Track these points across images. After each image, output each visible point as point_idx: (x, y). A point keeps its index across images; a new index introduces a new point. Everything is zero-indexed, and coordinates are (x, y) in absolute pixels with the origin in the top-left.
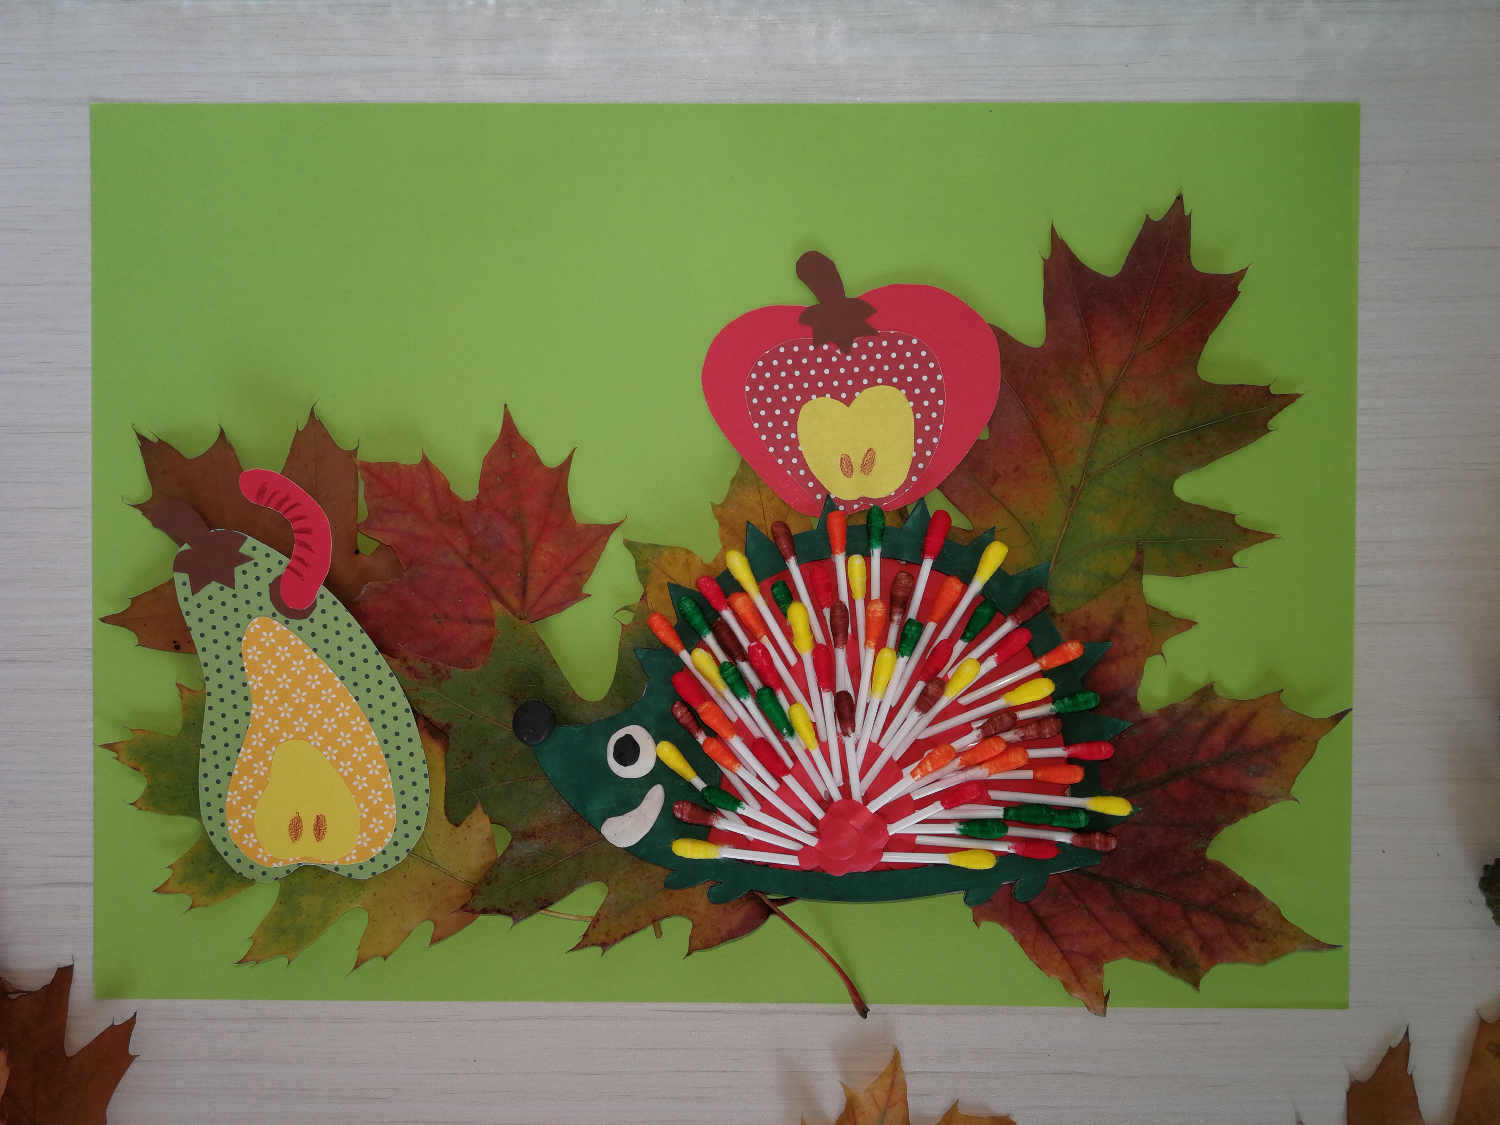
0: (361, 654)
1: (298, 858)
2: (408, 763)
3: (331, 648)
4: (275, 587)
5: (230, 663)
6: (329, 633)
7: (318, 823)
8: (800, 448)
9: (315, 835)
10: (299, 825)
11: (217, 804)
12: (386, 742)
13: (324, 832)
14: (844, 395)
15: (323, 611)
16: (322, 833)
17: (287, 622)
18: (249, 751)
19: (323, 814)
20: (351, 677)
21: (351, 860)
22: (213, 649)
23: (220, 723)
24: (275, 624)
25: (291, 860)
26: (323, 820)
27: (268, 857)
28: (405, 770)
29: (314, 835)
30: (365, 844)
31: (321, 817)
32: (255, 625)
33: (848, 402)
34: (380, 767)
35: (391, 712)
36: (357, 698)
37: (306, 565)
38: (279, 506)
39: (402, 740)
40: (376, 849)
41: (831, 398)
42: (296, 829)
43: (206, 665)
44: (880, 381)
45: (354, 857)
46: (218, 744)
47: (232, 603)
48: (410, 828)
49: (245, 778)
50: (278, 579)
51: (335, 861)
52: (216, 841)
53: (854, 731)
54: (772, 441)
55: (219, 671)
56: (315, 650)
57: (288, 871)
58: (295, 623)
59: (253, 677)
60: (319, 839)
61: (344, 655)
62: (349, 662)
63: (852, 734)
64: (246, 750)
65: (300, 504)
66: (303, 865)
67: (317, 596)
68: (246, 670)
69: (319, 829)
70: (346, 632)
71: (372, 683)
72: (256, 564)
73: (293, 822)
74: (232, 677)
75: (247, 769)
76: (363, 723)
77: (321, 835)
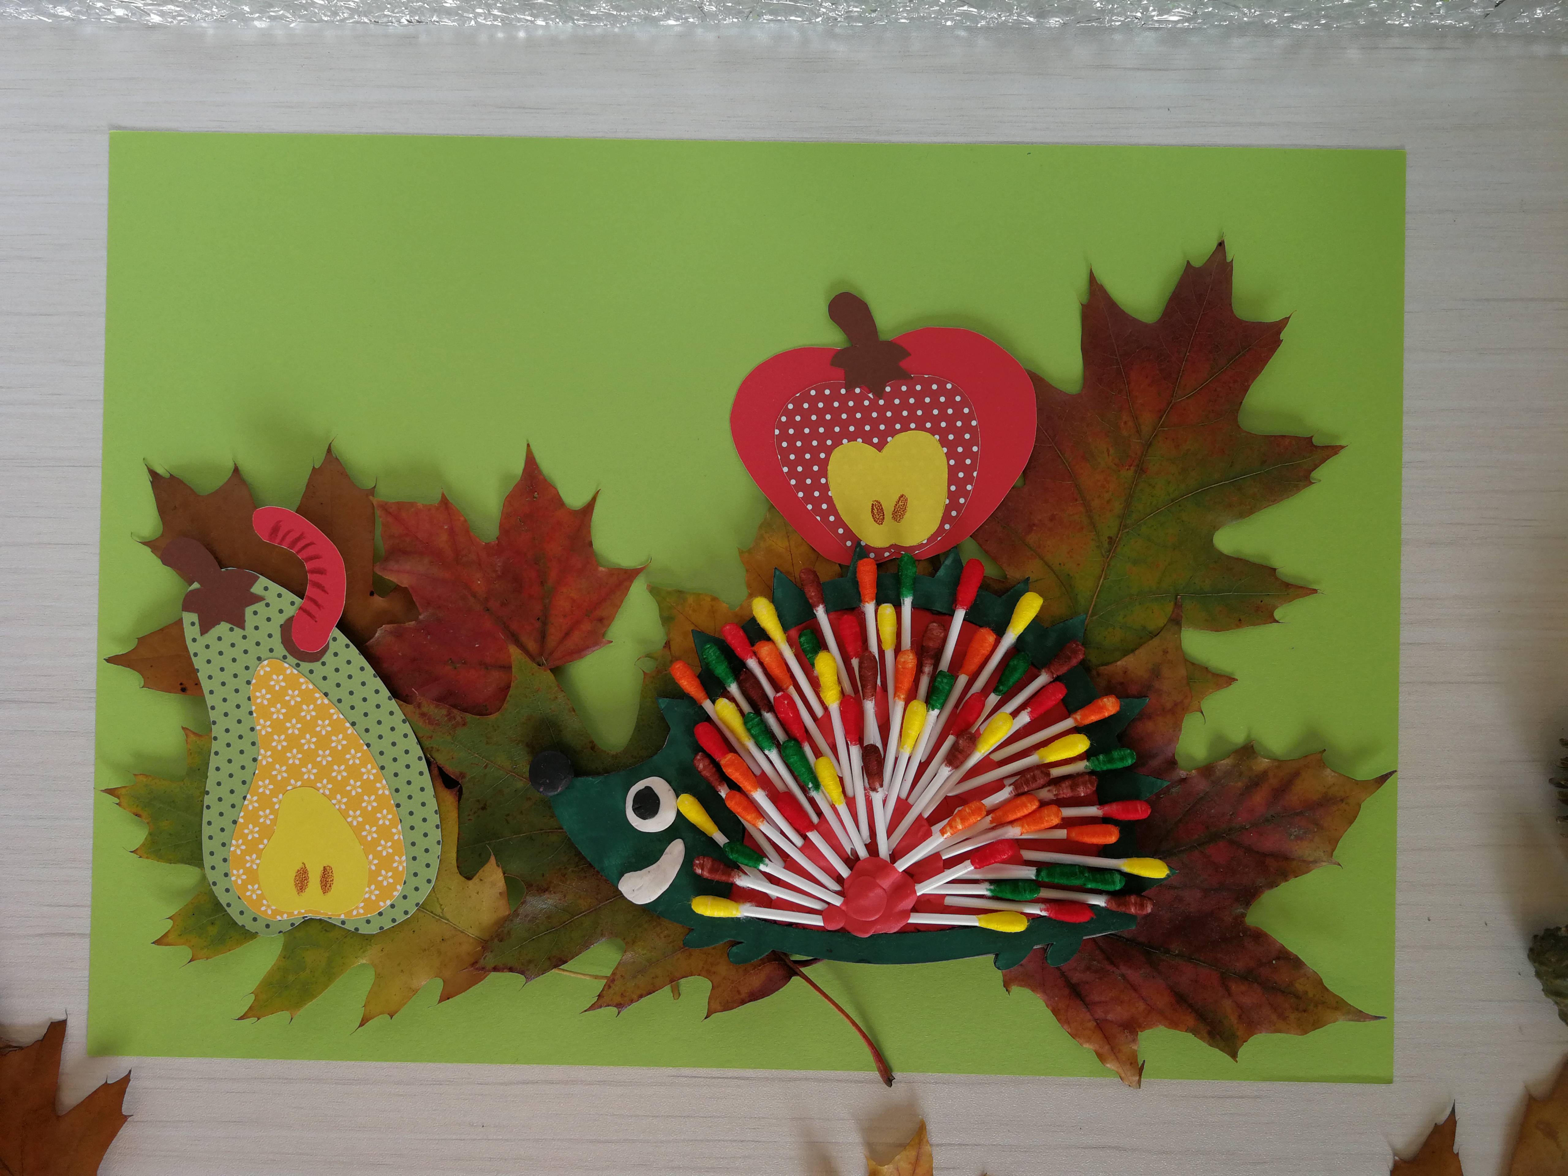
0: (373, 699)
1: (303, 911)
2: (420, 813)
3: (343, 693)
4: (287, 629)
5: (238, 706)
6: (341, 677)
7: (324, 875)
8: (830, 494)
9: (322, 887)
10: (305, 877)
11: (220, 853)
12: (397, 790)
13: (330, 884)
14: (875, 440)
15: (336, 654)
16: (328, 885)
17: (298, 665)
18: (255, 798)
19: (330, 865)
20: (363, 723)
21: (358, 914)
22: (220, 692)
23: (226, 769)
24: (285, 667)
25: (296, 913)
26: (331, 871)
27: (272, 910)
28: (416, 820)
29: (320, 888)
30: (373, 898)
31: (328, 868)
32: (265, 668)
33: (880, 447)
34: (390, 816)
35: (403, 760)
36: (368, 745)
37: (319, 606)
38: (292, 545)
39: (414, 789)
40: (385, 902)
41: (862, 442)
42: (301, 880)
43: (213, 708)
44: (913, 426)
45: (361, 911)
46: (223, 791)
47: (242, 645)
48: (420, 881)
49: (251, 826)
50: (290, 620)
51: (341, 914)
52: (218, 891)
53: (882, 786)
54: (800, 486)
55: (226, 714)
56: (326, 694)
57: (292, 925)
58: (306, 666)
59: (262, 721)
60: (325, 890)
61: (356, 700)
62: (361, 707)
63: (880, 789)
64: (252, 797)
65: (314, 544)
66: (308, 918)
67: (330, 638)
68: (255, 715)
69: (326, 880)
70: (358, 677)
71: (384, 730)
72: (267, 605)
73: (299, 873)
74: (239, 721)
75: (253, 818)
76: (374, 771)
77: (328, 886)
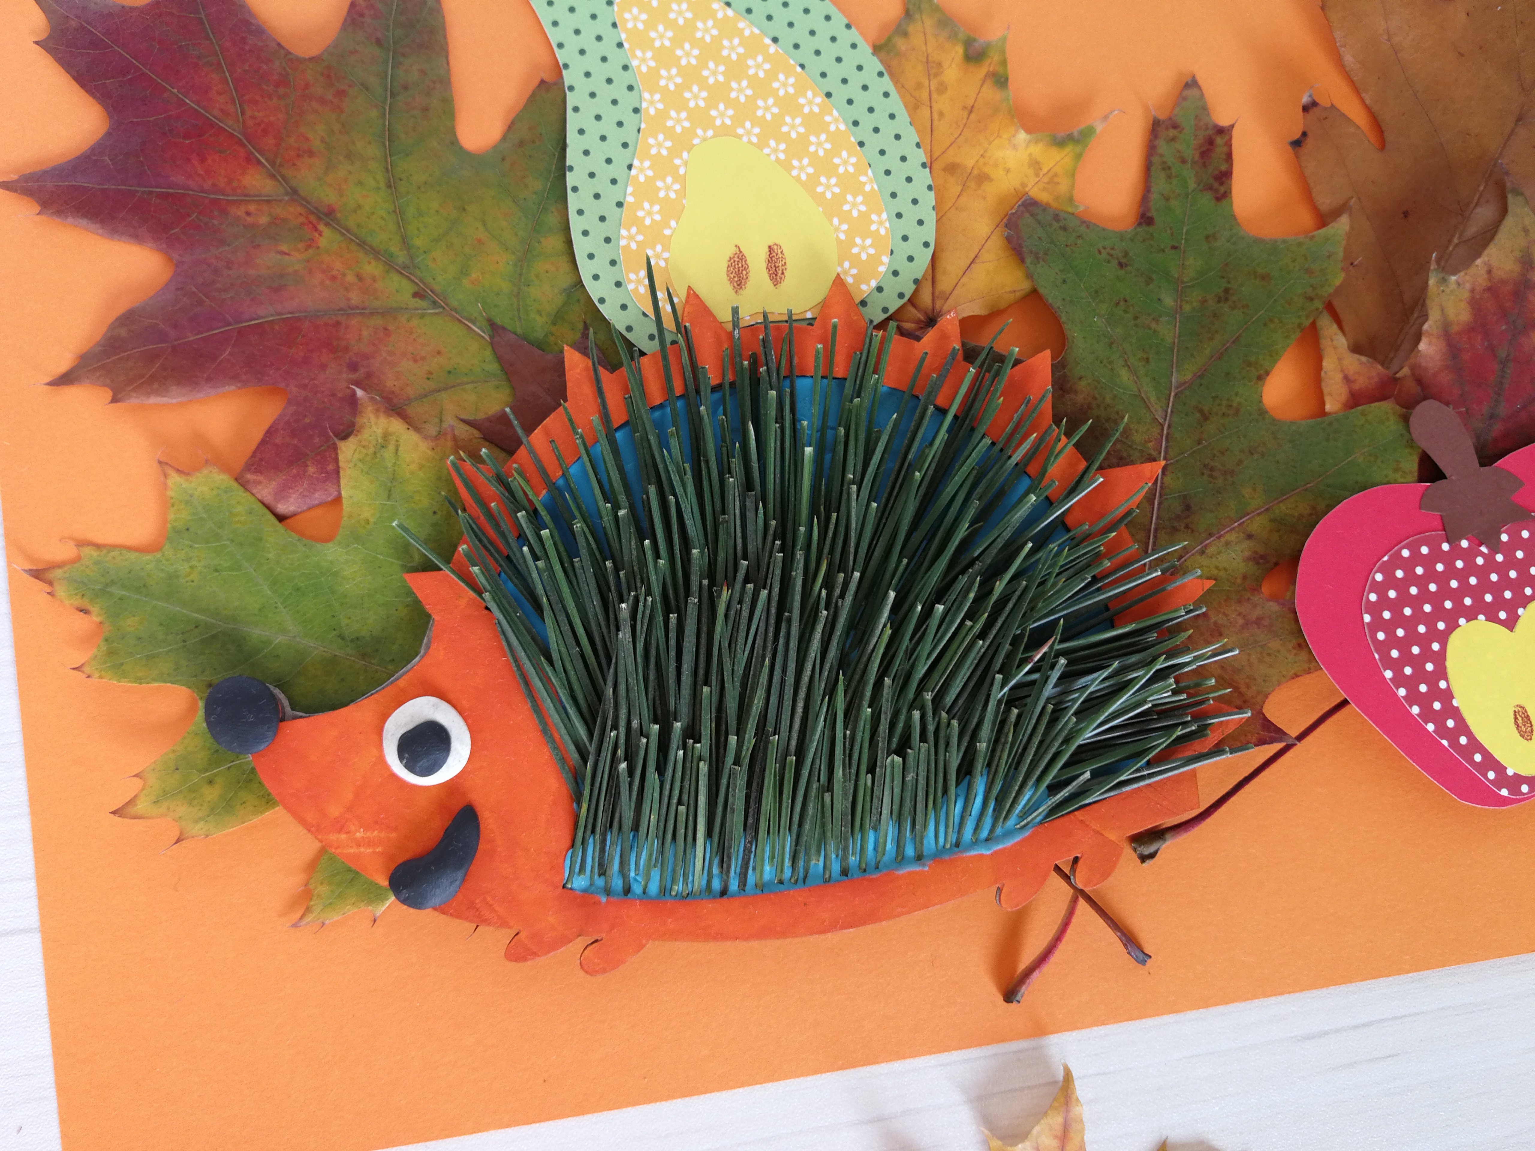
2: (895, 150)
5: (599, 38)
7: (771, 258)
9: (770, 277)
10: (743, 266)
11: (604, 253)
12: (856, 123)
13: (782, 270)
16: (780, 272)
18: (647, 164)
19: (777, 243)
20: (788, 37)
22: (569, 22)
23: (595, 129)
26: (779, 251)
28: (891, 161)
29: (768, 278)
30: (850, 280)
31: (776, 247)
34: (853, 160)
35: (857, 79)
36: (802, 66)
40: (868, 285)
42: (738, 271)
48: (914, 247)
49: (646, 205)
51: (806, 310)
52: (610, 311)
55: (582, 52)
59: (639, 53)
60: (776, 280)
62: (782, 15)
64: (641, 163)
68: (626, 45)
69: (775, 266)
71: (821, 42)
73: (732, 261)
74: (604, 59)
75: (648, 192)
76: (818, 100)
77: (779, 274)
